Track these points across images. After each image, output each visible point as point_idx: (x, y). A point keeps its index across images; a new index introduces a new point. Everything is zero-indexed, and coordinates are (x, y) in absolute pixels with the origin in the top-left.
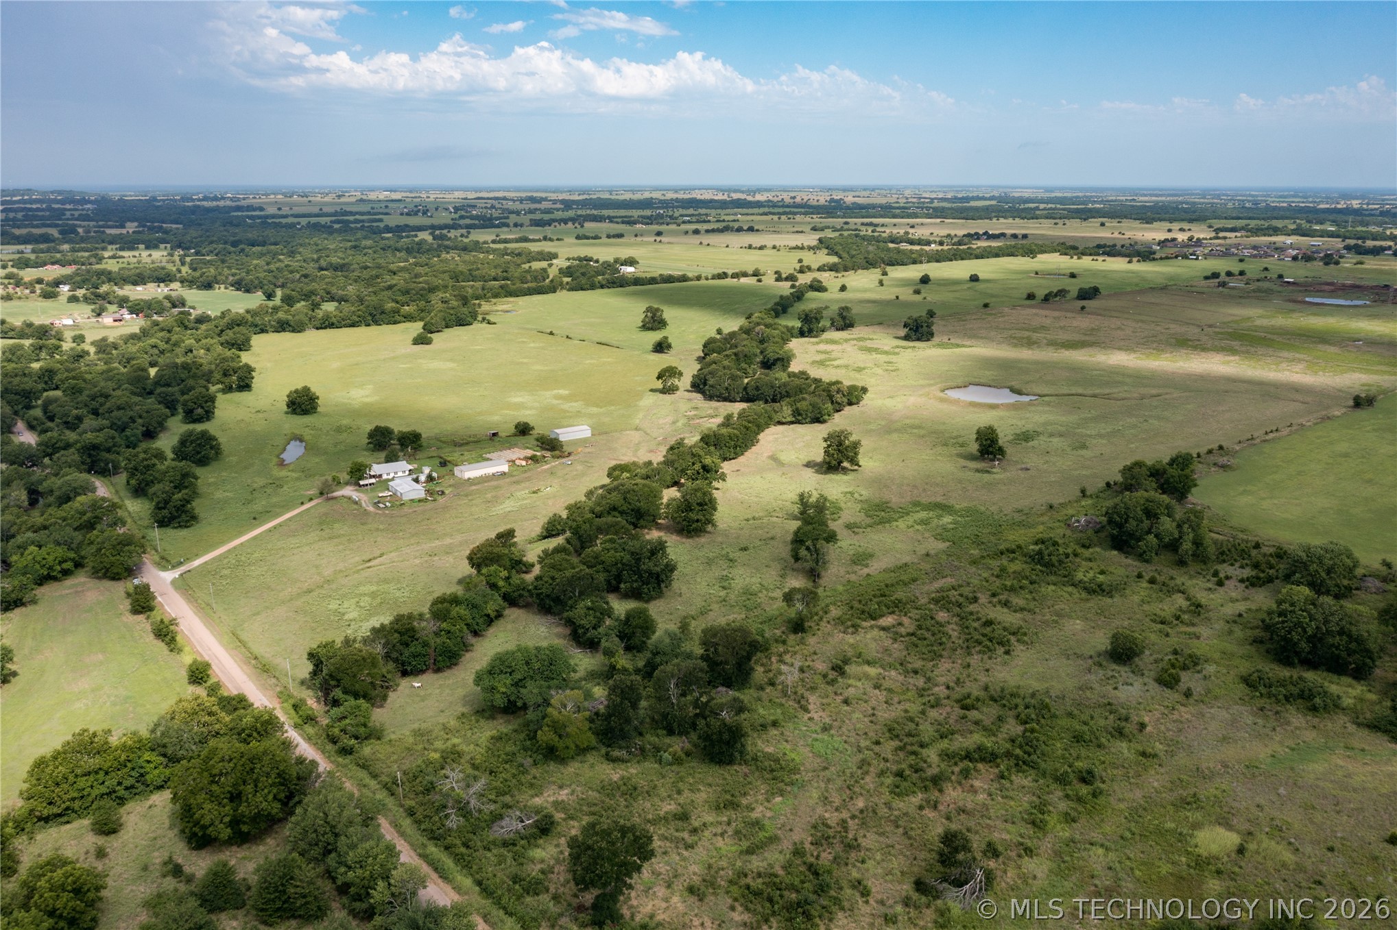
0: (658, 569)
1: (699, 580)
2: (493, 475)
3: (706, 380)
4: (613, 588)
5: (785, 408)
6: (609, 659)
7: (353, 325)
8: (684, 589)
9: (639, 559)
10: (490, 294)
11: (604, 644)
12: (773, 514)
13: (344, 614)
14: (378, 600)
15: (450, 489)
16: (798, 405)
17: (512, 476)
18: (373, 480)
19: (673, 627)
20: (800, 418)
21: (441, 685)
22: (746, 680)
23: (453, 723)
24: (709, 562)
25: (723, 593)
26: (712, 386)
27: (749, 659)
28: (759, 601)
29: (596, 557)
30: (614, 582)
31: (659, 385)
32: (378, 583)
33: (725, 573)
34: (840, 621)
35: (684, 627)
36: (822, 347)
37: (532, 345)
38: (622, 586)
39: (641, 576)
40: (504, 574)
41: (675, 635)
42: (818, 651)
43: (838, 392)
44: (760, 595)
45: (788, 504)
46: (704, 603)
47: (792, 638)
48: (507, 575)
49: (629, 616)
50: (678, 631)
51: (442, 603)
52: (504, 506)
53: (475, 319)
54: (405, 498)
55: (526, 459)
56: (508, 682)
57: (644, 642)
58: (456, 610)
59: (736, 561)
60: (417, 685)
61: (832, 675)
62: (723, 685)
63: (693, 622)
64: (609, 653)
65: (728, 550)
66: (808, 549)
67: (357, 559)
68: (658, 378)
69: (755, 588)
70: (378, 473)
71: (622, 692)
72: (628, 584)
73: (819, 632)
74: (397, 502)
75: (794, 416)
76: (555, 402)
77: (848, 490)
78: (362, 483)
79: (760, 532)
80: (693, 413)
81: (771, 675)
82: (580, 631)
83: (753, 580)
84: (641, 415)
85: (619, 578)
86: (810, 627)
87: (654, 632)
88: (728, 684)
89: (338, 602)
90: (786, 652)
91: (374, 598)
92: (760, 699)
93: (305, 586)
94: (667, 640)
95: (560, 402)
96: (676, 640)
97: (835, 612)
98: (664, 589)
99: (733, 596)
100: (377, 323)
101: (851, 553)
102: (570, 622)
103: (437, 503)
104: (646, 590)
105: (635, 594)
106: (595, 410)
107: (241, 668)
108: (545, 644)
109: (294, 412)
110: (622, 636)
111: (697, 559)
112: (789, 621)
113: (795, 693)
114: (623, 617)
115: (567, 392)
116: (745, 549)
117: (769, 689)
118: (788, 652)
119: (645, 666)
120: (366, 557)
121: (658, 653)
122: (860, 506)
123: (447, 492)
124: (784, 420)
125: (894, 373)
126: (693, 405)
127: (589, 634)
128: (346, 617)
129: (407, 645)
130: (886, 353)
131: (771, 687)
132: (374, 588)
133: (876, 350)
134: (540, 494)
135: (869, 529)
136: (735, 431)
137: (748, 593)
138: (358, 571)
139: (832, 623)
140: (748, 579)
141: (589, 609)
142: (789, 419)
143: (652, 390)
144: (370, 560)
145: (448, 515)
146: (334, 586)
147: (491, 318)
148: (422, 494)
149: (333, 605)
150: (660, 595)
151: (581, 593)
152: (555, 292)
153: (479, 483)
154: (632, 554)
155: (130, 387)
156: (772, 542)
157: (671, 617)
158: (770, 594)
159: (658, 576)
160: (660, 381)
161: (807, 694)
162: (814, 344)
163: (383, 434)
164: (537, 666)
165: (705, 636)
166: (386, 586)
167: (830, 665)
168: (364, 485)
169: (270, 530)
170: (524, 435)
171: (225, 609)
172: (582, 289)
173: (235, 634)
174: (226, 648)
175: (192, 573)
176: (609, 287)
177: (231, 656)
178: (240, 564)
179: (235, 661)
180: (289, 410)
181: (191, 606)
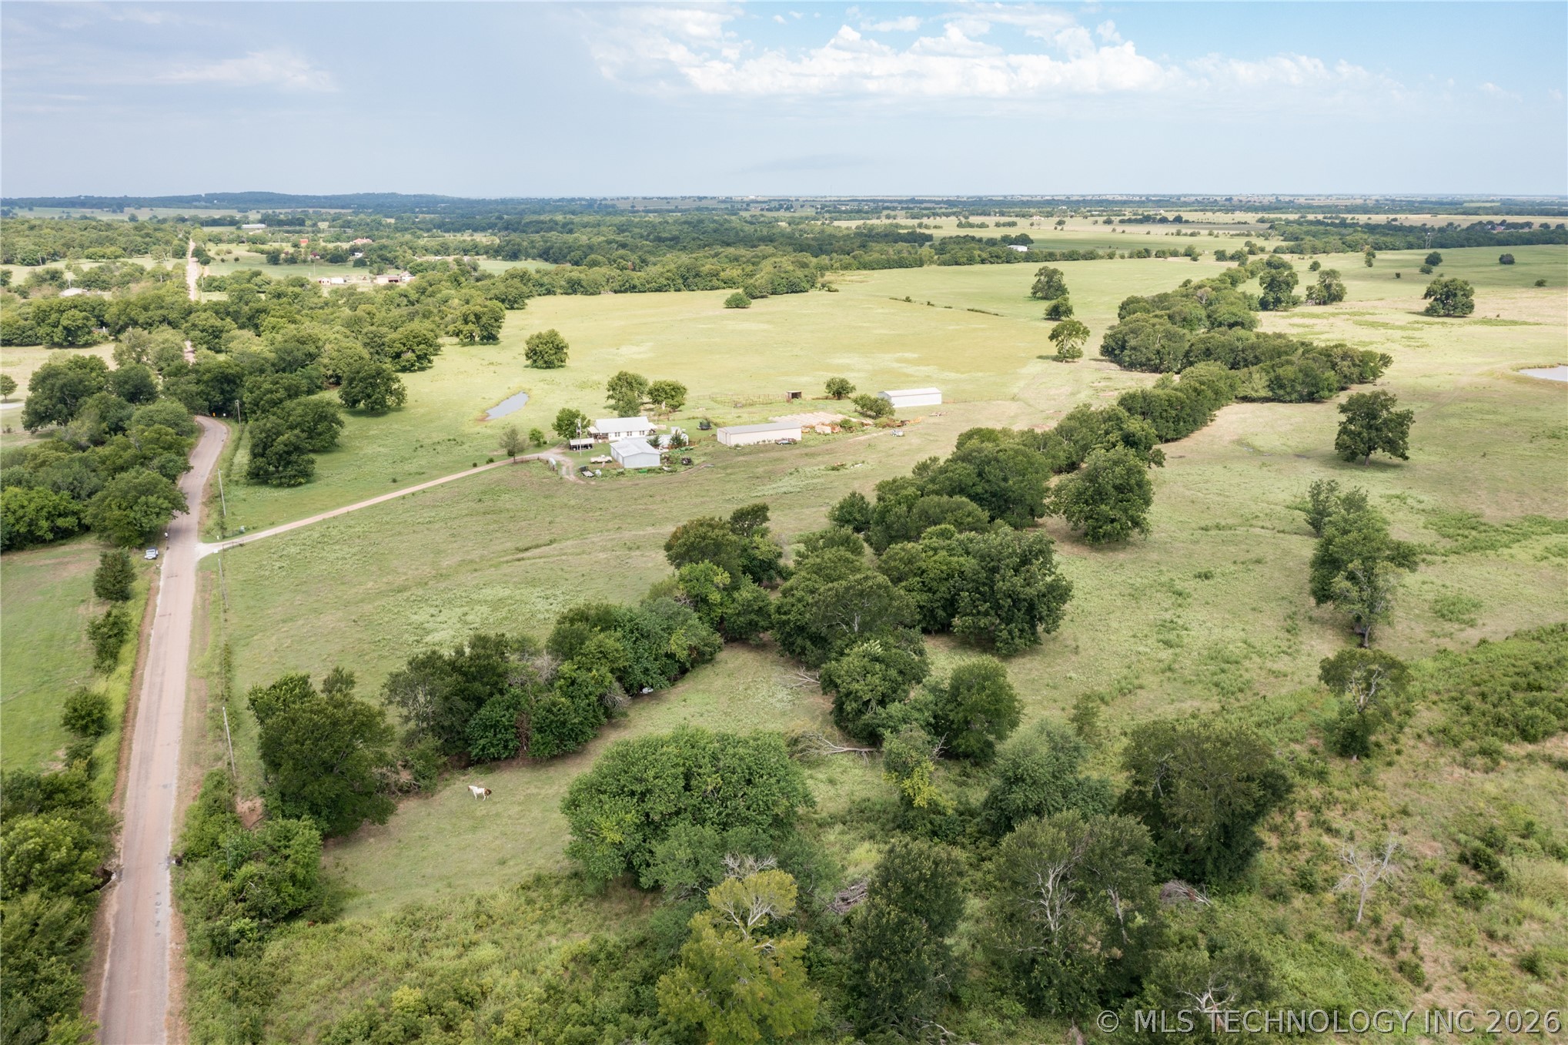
0: (1031, 591)
1: (1115, 625)
2: (777, 443)
3: (1125, 341)
4: (936, 624)
5: (1256, 376)
6: (899, 780)
7: (659, 290)
8: (1084, 640)
9: (994, 570)
10: (838, 264)
11: (891, 743)
12: (1254, 522)
15: (703, 459)
16: (1280, 371)
17: (806, 446)
19: (1059, 718)
20: (1281, 392)
21: (529, 796)
22: (1240, 869)
23: (503, 901)
24: (1135, 595)
25: (1166, 654)
26: (1134, 349)
27: (1253, 817)
28: (1247, 676)
29: (910, 562)
30: (941, 613)
31: (1052, 349)
33: (1168, 616)
34: (1444, 737)
35: (1083, 718)
36: (1297, 320)
37: (880, 311)
38: (956, 621)
39: (997, 607)
40: (722, 578)
41: (1063, 737)
42: (1411, 808)
43: (1343, 358)
44: (1247, 663)
45: (1278, 508)
46: (1125, 671)
47: (1337, 767)
48: (728, 581)
49: (960, 684)
50: (1070, 730)
51: (572, 621)
52: (780, 484)
53: (813, 286)
54: (629, 465)
55: (833, 425)
56: (631, 818)
57: (990, 745)
58: (599, 639)
59: (1189, 596)
60: (477, 790)
61: (1468, 880)
62: (1179, 876)
63: (1103, 708)
64: (900, 768)
65: (1172, 575)
66: (1352, 577)
67: (509, 545)
68: (1052, 337)
69: (1235, 649)
71: (907, 890)
72: (969, 620)
73: (1401, 759)
74: (615, 471)
75: (1272, 390)
76: (896, 365)
77: (1392, 492)
78: (573, 442)
79: (1232, 549)
80: (1103, 384)
81: (1301, 859)
82: (850, 706)
83: (1230, 633)
84: (1022, 384)
85: (951, 606)
86: (1378, 745)
87: (1014, 724)
88: (1195, 875)
89: (433, 611)
90: (1329, 801)
91: (495, 610)
92: (1280, 930)
93: (400, 581)
94: (1044, 750)
95: (903, 365)
96: (1065, 752)
97: (1428, 716)
98: (1043, 636)
99: (1188, 662)
100: (689, 288)
101: (1431, 597)
102: (829, 684)
103: (676, 476)
104: (1005, 634)
105: (983, 641)
106: (953, 375)
108: (776, 726)
109: (535, 365)
110: (938, 726)
111: (1111, 586)
112: (1330, 727)
113: (1376, 921)
114: (946, 685)
115: (916, 356)
116: (1207, 576)
117: (1299, 900)
118: (1336, 802)
119: (985, 805)
120: (520, 545)
121: (1018, 780)
122: (1423, 519)
123: (696, 462)
124: (1254, 395)
125: (1423, 350)
126: (1104, 375)
127: (867, 717)
129: (480, 702)
130: (1401, 328)
131: (1303, 895)
133: (1385, 325)
134: (842, 471)
135: (1453, 558)
136: (1179, 394)
137: (1220, 658)
138: (497, 566)
139: (1430, 740)
140: (1216, 630)
141: (876, 659)
142: (1263, 393)
143: (1040, 357)
144: (527, 550)
145: (684, 493)
147: (834, 287)
148: (656, 463)
149: (422, 615)
150: (1033, 643)
151: (865, 626)
152: (921, 265)
153: (750, 453)
154: (982, 558)
155: (343, 329)
156: (1258, 568)
157: (1056, 694)
158: (1269, 665)
159: (1031, 607)
160: (1055, 342)
161: (1408, 927)
162: (1283, 317)
163: (630, 384)
164: (712, 782)
165: (1139, 746)
167: (1455, 851)
168: (575, 447)
169: (404, 498)
170: (839, 399)
171: (248, 608)
172: (957, 264)
173: (228, 651)
174: (192, 674)
175: (244, 548)
176: (992, 263)
177: (189, 689)
178: (324, 540)
179: (187, 701)
180: (529, 362)
181: (198, 598)
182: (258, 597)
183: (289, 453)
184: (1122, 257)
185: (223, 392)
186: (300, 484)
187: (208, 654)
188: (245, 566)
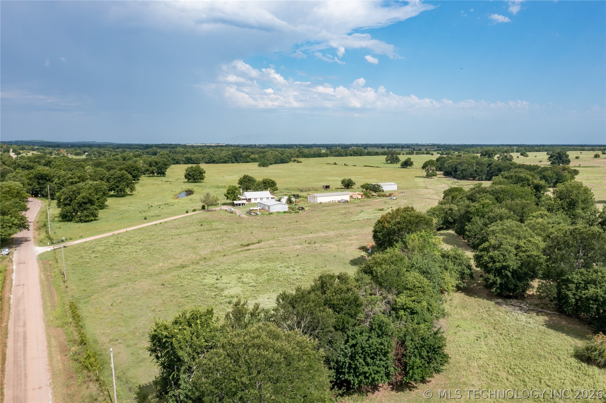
2: (339, 202)
3: (457, 168)
13: (222, 290)
14: (265, 277)
17: (354, 203)
18: (244, 202)
26: (464, 170)
32: (260, 261)
53: (290, 162)
54: (273, 211)
55: (361, 195)
68: (423, 167)
70: (248, 198)
74: (266, 213)
78: (235, 202)
93: (179, 262)
103: (300, 214)
107: (50, 357)
109: (189, 181)
128: (226, 293)
132: (258, 265)
138: (236, 253)
144: (248, 245)
146: (211, 263)
147: (299, 161)
148: (286, 210)
149: (210, 280)
160: (424, 170)
163: (249, 181)
166: (271, 264)
168: (237, 204)
169: (156, 225)
170: (348, 188)
171: (80, 279)
172: (341, 156)
173: (73, 307)
174: (48, 325)
175: (66, 248)
176: (354, 156)
177: (49, 336)
178: (117, 244)
179: (49, 346)
180: (186, 180)
181: (42, 275)
182: (85, 273)
183: (86, 203)
184: (403, 154)
185: (39, 183)
186: (92, 220)
187: (59, 310)
188: (72, 257)
